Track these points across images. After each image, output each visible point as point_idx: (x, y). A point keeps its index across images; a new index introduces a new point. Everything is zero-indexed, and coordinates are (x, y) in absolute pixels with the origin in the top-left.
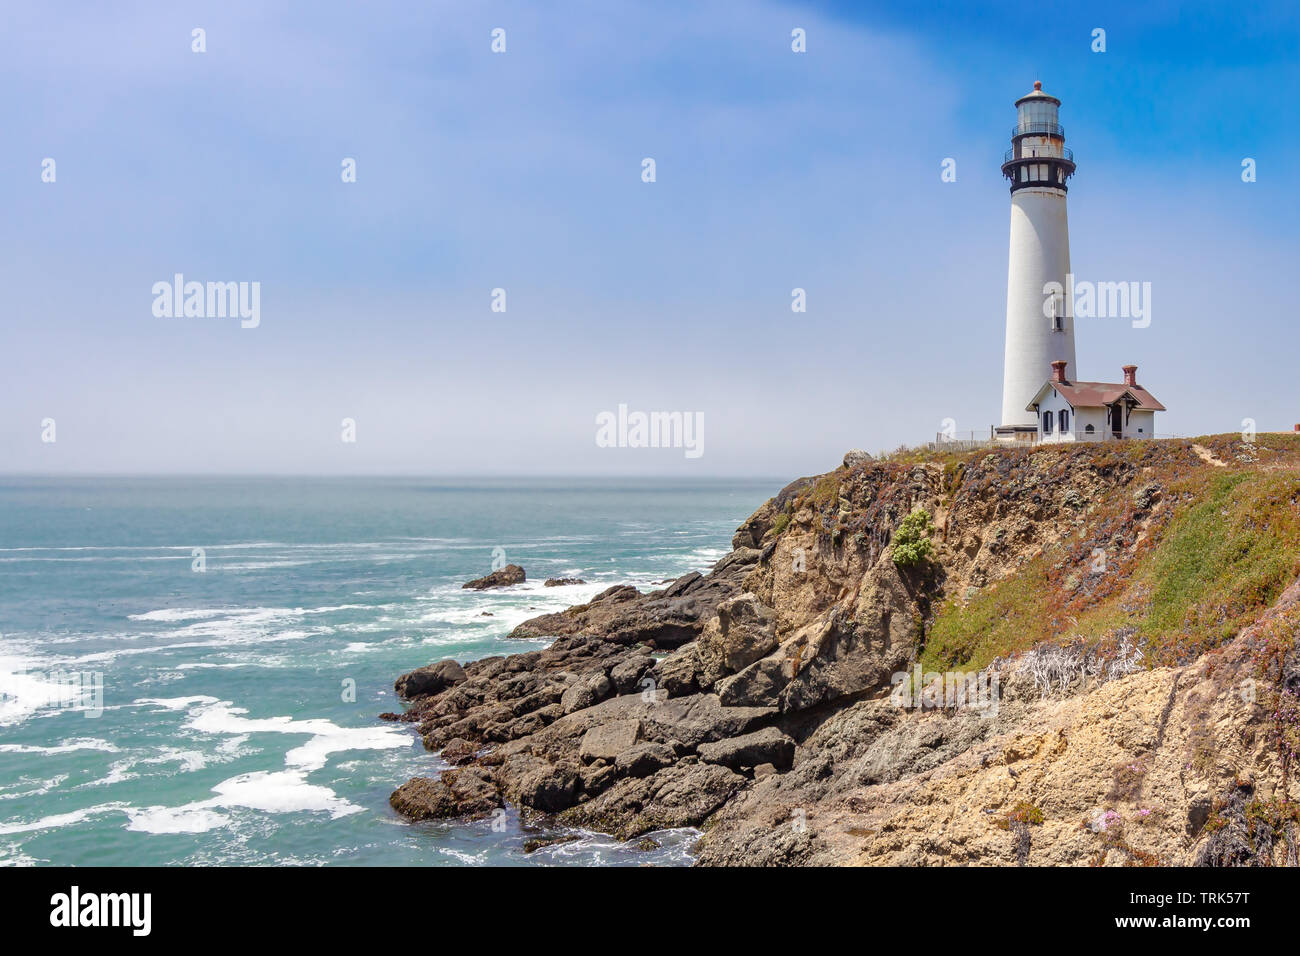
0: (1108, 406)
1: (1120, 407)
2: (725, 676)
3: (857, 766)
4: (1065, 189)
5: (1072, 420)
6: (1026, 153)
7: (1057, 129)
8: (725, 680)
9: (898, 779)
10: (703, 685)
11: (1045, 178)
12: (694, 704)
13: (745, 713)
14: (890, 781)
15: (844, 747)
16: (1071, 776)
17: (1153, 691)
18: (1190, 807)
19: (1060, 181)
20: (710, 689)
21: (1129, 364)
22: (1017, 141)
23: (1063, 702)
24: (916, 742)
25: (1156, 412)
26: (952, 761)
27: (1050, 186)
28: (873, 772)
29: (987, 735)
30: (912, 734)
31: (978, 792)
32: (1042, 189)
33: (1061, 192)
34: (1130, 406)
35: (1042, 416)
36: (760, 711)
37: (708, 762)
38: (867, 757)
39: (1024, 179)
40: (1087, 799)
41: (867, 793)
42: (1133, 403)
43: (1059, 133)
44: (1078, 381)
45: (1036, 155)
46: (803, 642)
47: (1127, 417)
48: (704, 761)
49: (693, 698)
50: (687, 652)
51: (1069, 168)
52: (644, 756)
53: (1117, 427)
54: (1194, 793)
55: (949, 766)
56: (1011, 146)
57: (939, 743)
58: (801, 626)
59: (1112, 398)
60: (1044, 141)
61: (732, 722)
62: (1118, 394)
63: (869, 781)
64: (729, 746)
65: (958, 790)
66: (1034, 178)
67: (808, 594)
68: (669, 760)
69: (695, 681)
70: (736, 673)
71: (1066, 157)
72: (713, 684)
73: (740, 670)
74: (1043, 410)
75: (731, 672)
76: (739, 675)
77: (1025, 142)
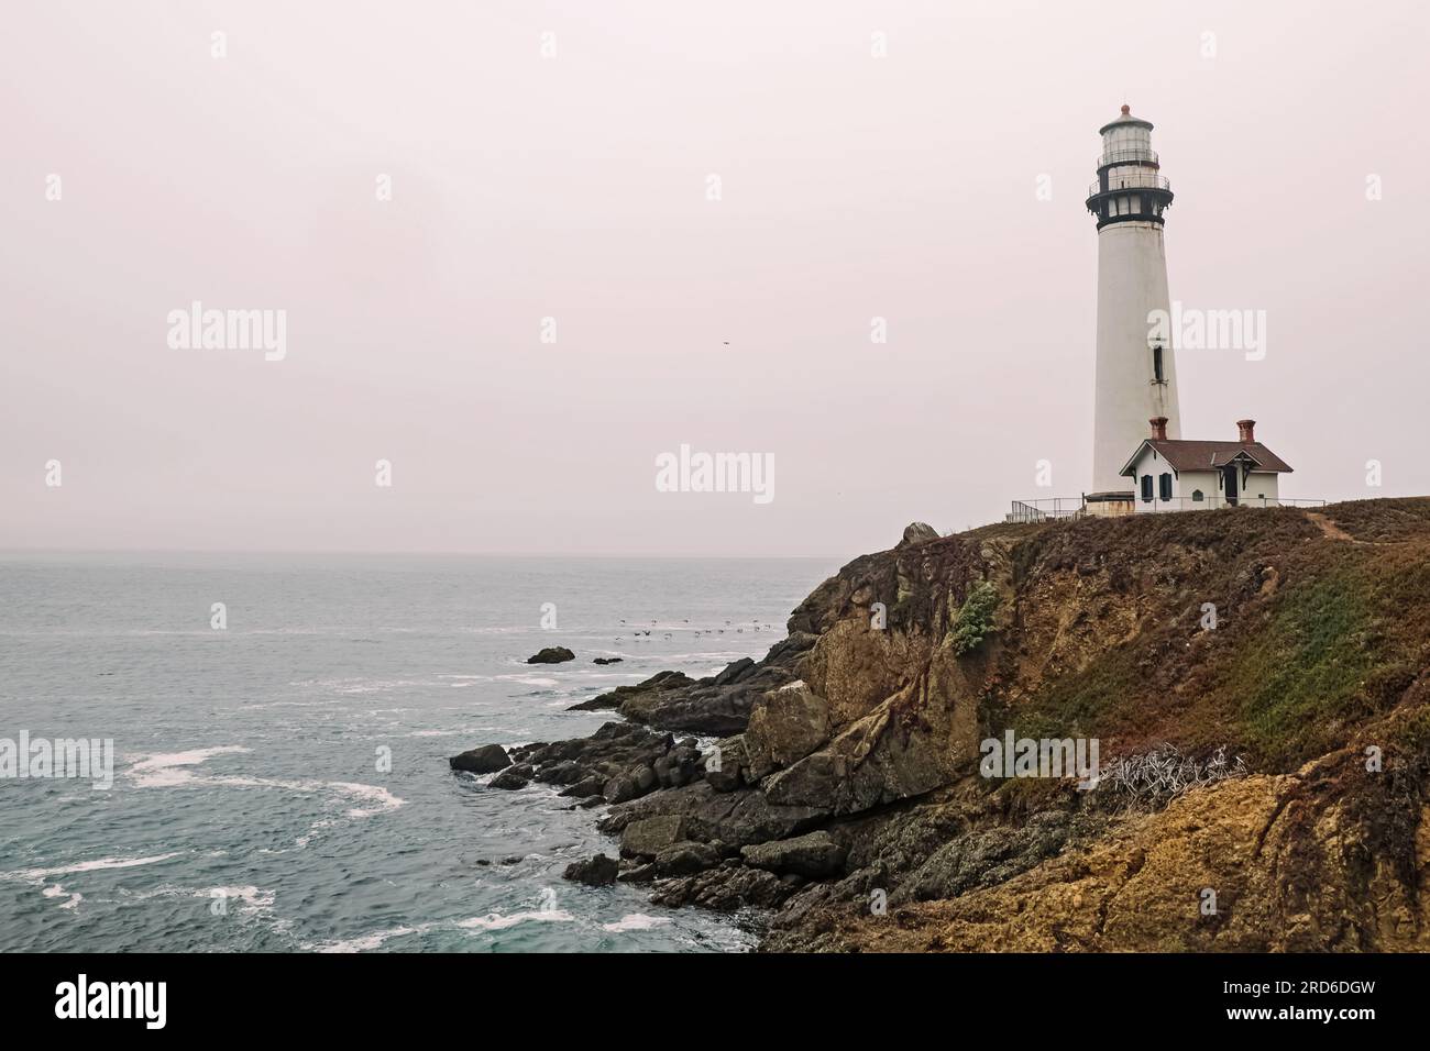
0: (1221, 467)
1: (1235, 469)
2: (772, 772)
3: (915, 879)
4: (1162, 222)
5: (1175, 485)
6: (1113, 185)
7: (1149, 155)
8: (772, 777)
9: (958, 895)
10: (748, 781)
11: (1136, 210)
13: (794, 815)
14: (949, 898)
15: (899, 856)
17: (1246, 802)
19: (1155, 213)
20: (756, 785)
21: (1244, 419)
22: (1103, 171)
24: (978, 854)
25: (1281, 473)
26: (1019, 877)
27: (1143, 220)
28: (931, 884)
29: (1062, 850)
30: (976, 845)
32: (1134, 223)
33: (1156, 225)
34: (1247, 467)
35: (1139, 480)
36: (810, 813)
37: (752, 866)
38: (925, 869)
39: (1113, 214)
41: (923, 908)
42: (1250, 464)
43: (1153, 159)
45: (1126, 186)
46: (857, 736)
47: (1244, 481)
48: (747, 864)
49: (737, 795)
50: (733, 744)
51: (1165, 197)
52: (685, 855)
53: (1231, 492)
54: (1294, 924)
55: (1015, 882)
56: (1097, 178)
57: (1007, 854)
58: (856, 720)
59: (1224, 459)
60: (1134, 170)
61: (779, 824)
62: (1233, 454)
63: (923, 896)
64: (774, 849)
66: (1124, 212)
67: (863, 684)
68: (710, 862)
69: (740, 776)
70: (785, 769)
71: (1161, 185)
72: (759, 780)
73: (789, 765)
74: (1141, 473)
75: (778, 767)
76: (786, 772)
77: (1112, 172)
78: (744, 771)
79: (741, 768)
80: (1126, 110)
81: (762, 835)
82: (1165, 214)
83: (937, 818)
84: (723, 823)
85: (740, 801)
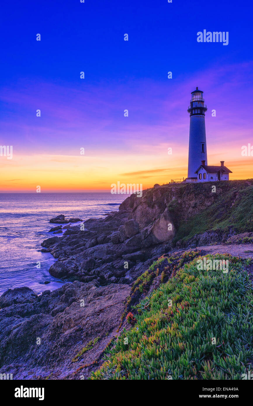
0: (217, 171)
1: (220, 172)
2: (127, 239)
4: (204, 115)
5: (207, 175)
6: (194, 106)
10: (121, 241)
11: (199, 112)
13: (132, 248)
19: (203, 113)
20: (123, 242)
21: (222, 161)
27: (201, 115)
32: (199, 115)
33: (203, 116)
34: (223, 172)
35: (199, 175)
36: (136, 248)
39: (194, 113)
43: (203, 100)
45: (197, 107)
46: (146, 230)
47: (222, 175)
48: (124, 259)
51: (205, 109)
52: (109, 258)
53: (219, 177)
56: (190, 105)
60: (199, 103)
61: (129, 250)
64: (129, 255)
66: (196, 113)
68: (115, 259)
69: (119, 241)
70: (130, 238)
71: (205, 107)
72: (124, 241)
73: (131, 237)
74: (199, 173)
75: (128, 238)
76: (131, 239)
77: (193, 103)
78: (120, 239)
79: (119, 239)
80: (197, 88)
81: (125, 253)
82: (205, 113)
83: (165, 247)
84: (116, 251)
85: (119, 246)
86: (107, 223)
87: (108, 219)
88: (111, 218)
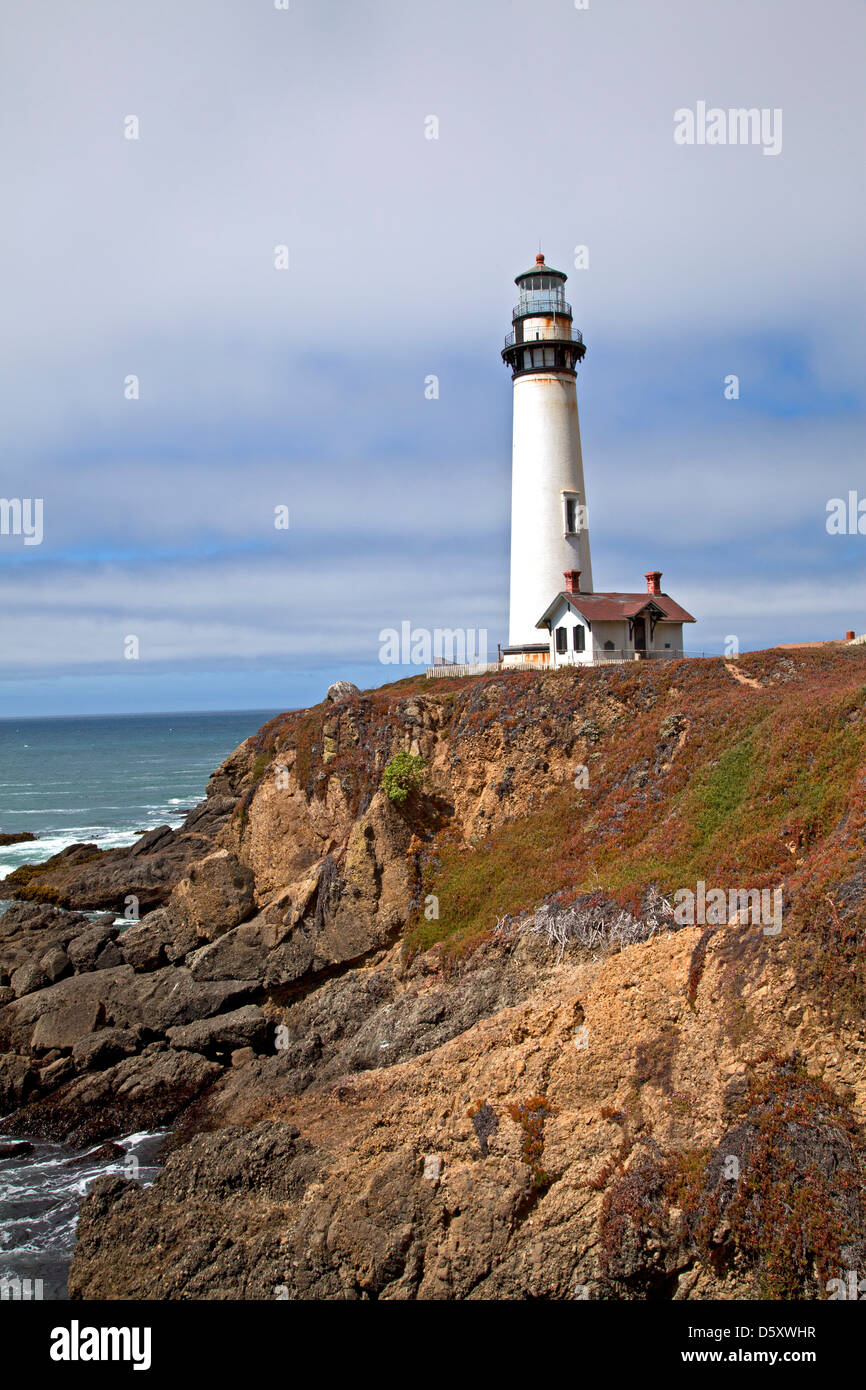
0: (630, 618)
1: (644, 620)
2: (197, 947)
3: (348, 1047)
4: (575, 375)
5: (589, 636)
6: (529, 336)
7: (563, 306)
8: (197, 951)
9: (394, 1062)
10: (171, 958)
11: (551, 362)
12: (162, 981)
13: (221, 990)
14: (385, 1066)
15: (333, 1026)
16: (588, 1057)
17: (680, 955)
18: (724, 1092)
19: (568, 365)
20: (180, 962)
21: (652, 571)
22: (518, 322)
23: (581, 966)
24: (414, 1017)
25: (684, 624)
26: (455, 1040)
27: (557, 372)
28: (367, 1053)
29: (495, 1008)
30: (410, 1008)
31: (482, 1078)
32: (548, 375)
33: (570, 377)
34: (655, 618)
35: (554, 632)
36: (238, 986)
37: (179, 1049)
38: (359, 1037)
39: (528, 366)
40: (606, 1084)
41: (357, 1080)
42: (659, 615)
43: (566, 310)
44: (595, 591)
45: (541, 338)
46: (286, 903)
47: (652, 631)
48: (174, 1047)
49: (160, 973)
50: (154, 919)
51: (578, 350)
52: (105, 1044)
53: (640, 645)
54: (730, 1075)
55: (452, 1045)
56: (512, 329)
57: (441, 1017)
58: (284, 886)
59: (633, 610)
60: (548, 323)
61: (205, 1001)
62: (641, 605)
63: (360, 1066)
64: (200, 1029)
65: (459, 1077)
66: (539, 364)
67: (290, 848)
68: (134, 1048)
69: (162, 953)
70: (212, 942)
71: (574, 338)
72: (184, 956)
73: (215, 938)
74: (555, 627)
75: (204, 941)
76: (213, 945)
77: (527, 323)
78: (167, 948)
79: (163, 945)
80: (541, 259)
81: (186, 1015)
82: (578, 367)
83: (369, 982)
84: (146, 1006)
86: (148, 860)
87: (156, 841)
88: (168, 838)
